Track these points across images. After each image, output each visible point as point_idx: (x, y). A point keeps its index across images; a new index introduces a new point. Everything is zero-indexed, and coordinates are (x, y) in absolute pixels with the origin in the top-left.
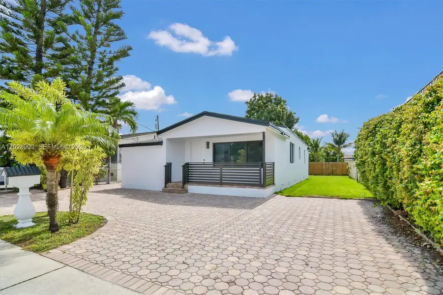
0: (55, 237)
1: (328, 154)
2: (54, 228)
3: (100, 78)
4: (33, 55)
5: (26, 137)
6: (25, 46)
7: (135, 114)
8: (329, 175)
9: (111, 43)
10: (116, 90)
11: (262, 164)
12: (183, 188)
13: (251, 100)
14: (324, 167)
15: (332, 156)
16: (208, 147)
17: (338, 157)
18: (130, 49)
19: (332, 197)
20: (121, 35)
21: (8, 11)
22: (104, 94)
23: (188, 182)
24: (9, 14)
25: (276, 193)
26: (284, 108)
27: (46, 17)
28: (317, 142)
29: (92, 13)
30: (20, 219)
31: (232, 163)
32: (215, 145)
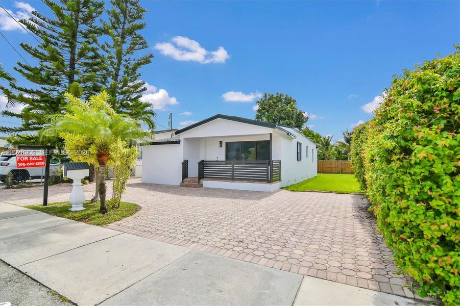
0: (106, 216)
2: (103, 210)
3: (125, 83)
4: (67, 63)
5: (79, 139)
6: (60, 55)
7: (153, 114)
8: (339, 173)
9: (134, 51)
10: (139, 94)
11: (269, 161)
12: (199, 182)
13: (262, 100)
14: (333, 165)
15: (343, 154)
16: (221, 146)
17: (349, 156)
18: (151, 56)
19: (331, 192)
20: (144, 45)
21: (46, 24)
22: (128, 97)
23: (203, 178)
24: (47, 27)
25: (282, 188)
26: (294, 108)
27: (79, 29)
28: (328, 140)
29: (118, 24)
30: (74, 204)
31: (243, 161)
32: (227, 144)
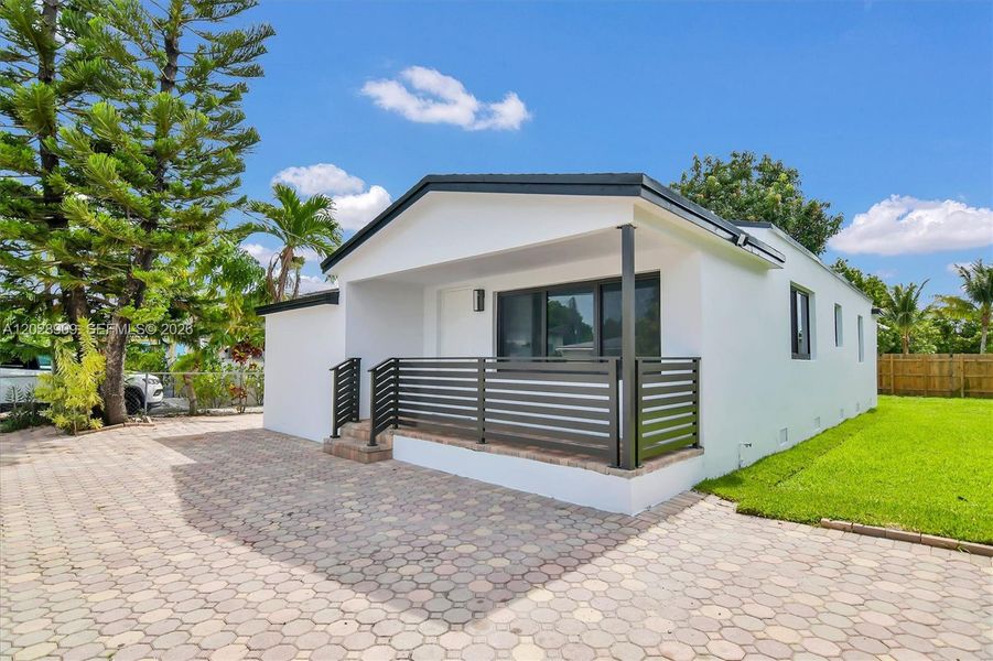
1: (946, 330)
11: (618, 365)
12: (372, 443)
14: (935, 370)
15: (962, 335)
16: (481, 308)
17: (984, 340)
23: (396, 423)
28: (909, 294)
